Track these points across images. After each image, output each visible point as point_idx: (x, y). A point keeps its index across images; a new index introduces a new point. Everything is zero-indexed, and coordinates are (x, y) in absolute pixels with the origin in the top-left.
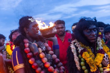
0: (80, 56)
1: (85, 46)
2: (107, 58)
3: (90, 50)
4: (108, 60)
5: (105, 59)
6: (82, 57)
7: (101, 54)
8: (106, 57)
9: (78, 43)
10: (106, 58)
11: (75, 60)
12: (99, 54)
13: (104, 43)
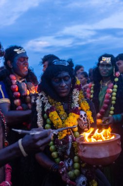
0: (45, 115)
1: (55, 102)
2: (86, 118)
3: (61, 107)
4: (86, 121)
5: (82, 119)
6: (48, 117)
7: (75, 114)
8: (84, 116)
9: (46, 98)
10: (84, 118)
11: (38, 123)
12: (73, 114)
13: (82, 97)
